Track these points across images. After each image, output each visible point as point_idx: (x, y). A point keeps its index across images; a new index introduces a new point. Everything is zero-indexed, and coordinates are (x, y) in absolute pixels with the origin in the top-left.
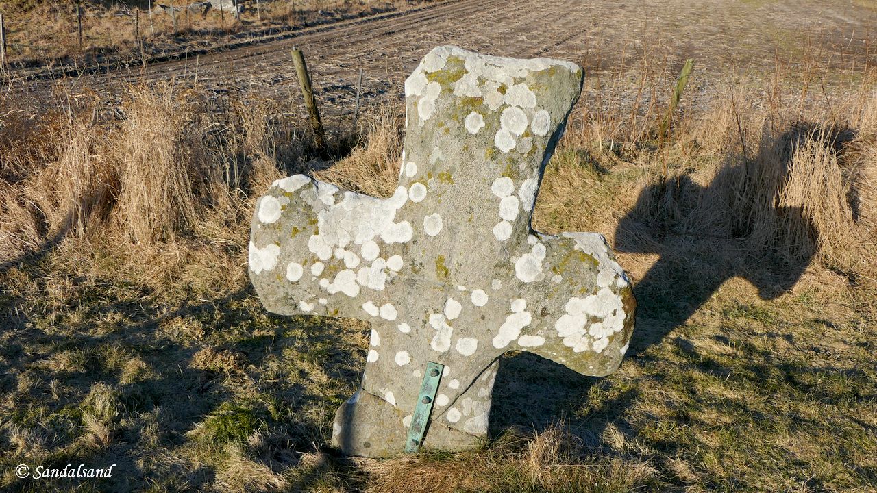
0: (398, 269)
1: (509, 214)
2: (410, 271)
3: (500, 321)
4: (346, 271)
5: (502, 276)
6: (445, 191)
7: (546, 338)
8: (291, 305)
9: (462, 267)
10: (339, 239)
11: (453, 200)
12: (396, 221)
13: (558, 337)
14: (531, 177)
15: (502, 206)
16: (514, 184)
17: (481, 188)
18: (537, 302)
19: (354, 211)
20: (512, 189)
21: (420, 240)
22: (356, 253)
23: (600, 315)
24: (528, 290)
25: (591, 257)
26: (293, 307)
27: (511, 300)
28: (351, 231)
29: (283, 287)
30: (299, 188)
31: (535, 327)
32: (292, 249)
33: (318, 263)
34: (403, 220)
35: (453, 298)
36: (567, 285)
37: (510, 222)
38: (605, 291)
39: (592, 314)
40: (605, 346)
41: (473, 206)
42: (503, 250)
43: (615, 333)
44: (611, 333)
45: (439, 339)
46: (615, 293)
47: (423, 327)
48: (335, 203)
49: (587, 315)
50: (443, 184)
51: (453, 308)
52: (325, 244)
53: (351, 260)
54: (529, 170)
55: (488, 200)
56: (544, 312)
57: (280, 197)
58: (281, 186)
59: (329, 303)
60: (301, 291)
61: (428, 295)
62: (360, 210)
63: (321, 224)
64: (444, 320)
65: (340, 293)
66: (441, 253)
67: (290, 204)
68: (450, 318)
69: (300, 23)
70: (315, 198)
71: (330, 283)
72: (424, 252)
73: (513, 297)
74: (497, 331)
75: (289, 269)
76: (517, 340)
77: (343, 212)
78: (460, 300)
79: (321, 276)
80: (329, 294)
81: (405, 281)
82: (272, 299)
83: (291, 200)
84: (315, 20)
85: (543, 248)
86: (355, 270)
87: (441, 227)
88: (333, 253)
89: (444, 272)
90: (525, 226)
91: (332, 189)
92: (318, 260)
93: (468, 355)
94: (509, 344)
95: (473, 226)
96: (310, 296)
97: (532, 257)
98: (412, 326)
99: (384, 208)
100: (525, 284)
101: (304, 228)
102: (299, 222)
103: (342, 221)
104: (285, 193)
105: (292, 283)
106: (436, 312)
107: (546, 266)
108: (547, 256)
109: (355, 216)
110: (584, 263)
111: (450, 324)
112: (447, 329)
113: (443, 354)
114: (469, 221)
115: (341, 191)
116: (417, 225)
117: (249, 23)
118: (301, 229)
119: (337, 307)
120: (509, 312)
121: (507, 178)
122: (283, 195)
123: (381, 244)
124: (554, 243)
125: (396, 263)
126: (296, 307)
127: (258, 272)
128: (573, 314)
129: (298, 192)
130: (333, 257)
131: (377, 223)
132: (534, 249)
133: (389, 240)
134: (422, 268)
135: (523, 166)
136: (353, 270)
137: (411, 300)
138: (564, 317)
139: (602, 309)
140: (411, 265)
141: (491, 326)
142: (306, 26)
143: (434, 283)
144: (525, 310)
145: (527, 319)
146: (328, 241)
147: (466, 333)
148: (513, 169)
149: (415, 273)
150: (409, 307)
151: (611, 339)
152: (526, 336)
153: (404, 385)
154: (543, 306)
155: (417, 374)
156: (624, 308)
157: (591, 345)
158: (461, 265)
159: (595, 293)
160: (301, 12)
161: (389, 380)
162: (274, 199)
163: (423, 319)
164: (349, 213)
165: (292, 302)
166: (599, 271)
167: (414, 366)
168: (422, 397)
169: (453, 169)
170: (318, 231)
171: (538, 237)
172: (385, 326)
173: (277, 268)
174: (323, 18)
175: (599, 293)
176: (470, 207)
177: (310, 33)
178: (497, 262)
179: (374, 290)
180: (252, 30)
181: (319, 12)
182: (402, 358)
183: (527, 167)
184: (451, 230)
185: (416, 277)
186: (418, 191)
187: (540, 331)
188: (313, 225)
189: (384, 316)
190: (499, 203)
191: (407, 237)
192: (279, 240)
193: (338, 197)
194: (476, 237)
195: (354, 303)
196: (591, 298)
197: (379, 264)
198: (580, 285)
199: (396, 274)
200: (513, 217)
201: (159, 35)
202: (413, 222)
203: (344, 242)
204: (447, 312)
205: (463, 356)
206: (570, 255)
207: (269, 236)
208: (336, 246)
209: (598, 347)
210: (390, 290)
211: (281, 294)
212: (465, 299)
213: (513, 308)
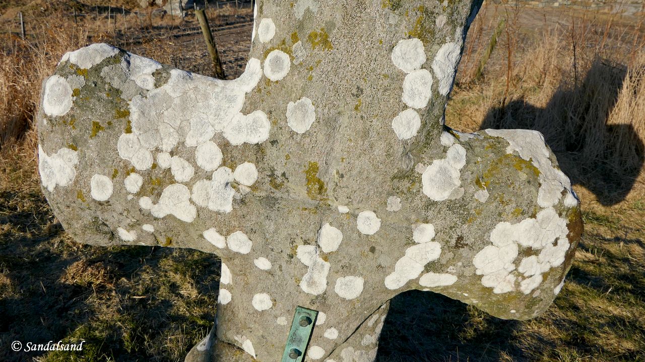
0: (251, 182)
1: (417, 98)
2: (267, 186)
3: (396, 254)
4: (176, 186)
5: (402, 192)
6: (320, 62)
7: (459, 277)
8: (106, 233)
9: (345, 179)
10: (161, 139)
11: (332, 76)
12: (245, 111)
13: (475, 274)
14: (453, 40)
15: (407, 85)
16: (427, 51)
17: (374, 56)
18: (451, 228)
19: (184, 98)
20: (422, 59)
21: (282, 138)
22: (188, 160)
23: (536, 246)
24: (439, 212)
25: (529, 164)
26: (108, 236)
27: (413, 226)
28: (180, 128)
29: (89, 208)
30: (98, 63)
31: (445, 263)
32: (94, 155)
33: (133, 175)
34: (256, 109)
35: (331, 224)
36: (494, 204)
37: (418, 111)
38: (548, 212)
39: (526, 244)
40: (535, 285)
41: (362, 85)
42: (406, 154)
43: (552, 269)
44: (546, 268)
45: (311, 278)
46: (560, 215)
47: (290, 262)
48: (156, 86)
49: (519, 246)
50: (316, 50)
51: (330, 237)
52: (141, 146)
53: (181, 170)
54: (449, 28)
55: (385, 76)
56: (460, 243)
57: (70, 77)
58: (73, 60)
59: (156, 231)
60: (115, 214)
61: (294, 219)
62: (193, 96)
63: (134, 116)
64: (318, 253)
65: (170, 217)
66: (314, 159)
67: (86, 87)
68: (326, 250)
69: (223, 22)
70: (125, 78)
71: (154, 203)
72: (287, 157)
73: (416, 221)
74: (392, 268)
75: (93, 184)
76: (418, 279)
77: (168, 99)
78: (340, 226)
79: (139, 194)
80: (156, 219)
81: (261, 200)
82: (77, 225)
83: (87, 80)
84: (233, 21)
85: (462, 151)
86: (189, 185)
87: (312, 119)
88: (155, 159)
89: (317, 186)
90: (438, 117)
91: (151, 66)
92: (134, 170)
93: (350, 298)
94: (407, 283)
95: (362, 117)
96: (128, 221)
97: (446, 165)
98: (273, 262)
99: (228, 93)
100: (434, 203)
101: (110, 123)
102: (102, 115)
103: (166, 113)
104: (78, 71)
105: (100, 204)
106: (306, 242)
107: (465, 177)
108: (468, 162)
109: (185, 105)
110: (520, 173)
111: (326, 259)
112: (323, 266)
113: (317, 297)
114: (356, 108)
115: (166, 69)
116: (276, 116)
117: (190, 22)
118: (105, 125)
119: (169, 235)
120: (410, 242)
121: (416, 41)
122: (75, 73)
123: (225, 146)
124: (477, 144)
125: (247, 173)
126: (113, 235)
127: (51, 188)
128: (500, 244)
129: (97, 69)
130: (155, 166)
131: (217, 115)
132: (450, 153)
133: (236, 140)
134: (286, 181)
135: (441, 20)
136: (186, 184)
137: (270, 226)
138: (488, 249)
139: (541, 237)
140: (270, 176)
141: (384, 261)
142: (227, 24)
143: (304, 203)
144: (433, 240)
145: (434, 252)
146: (146, 142)
147: (347, 269)
148: (427, 25)
149: (276, 188)
150: (268, 236)
151: (545, 276)
152: (431, 275)
153: (266, 334)
154: (460, 234)
155: (282, 321)
156: (568, 236)
157: (518, 284)
158: (342, 176)
159: (533, 216)
160: (224, 16)
161: (246, 327)
162: (62, 80)
163: (289, 251)
164: (177, 101)
165: (106, 229)
166: (540, 185)
167: (278, 312)
168: (289, 349)
169: (331, 25)
170: (131, 128)
171: (454, 135)
172: (237, 261)
173: (76, 182)
174: (238, 20)
175: (540, 216)
176: (358, 88)
177: (230, 28)
178: (396, 171)
179: (218, 213)
180: (192, 27)
181: (236, 16)
182: (261, 302)
183: (447, 23)
184: (328, 123)
185: (278, 194)
186: (277, 62)
187: (451, 267)
188: (122, 119)
189: (234, 247)
190: (403, 80)
191: (262, 135)
192: (74, 141)
193: (160, 78)
194: (366, 134)
195: (192, 230)
196: (528, 222)
197: (222, 175)
198: (514, 205)
199: (248, 190)
200: (422, 102)
201: (130, 28)
202: (271, 112)
203: (169, 143)
204: (323, 242)
205: (344, 300)
206: (500, 161)
207: (59, 136)
208: (158, 150)
209: (527, 287)
210: (240, 213)
211: (87, 218)
212: (347, 224)
213: (416, 237)
